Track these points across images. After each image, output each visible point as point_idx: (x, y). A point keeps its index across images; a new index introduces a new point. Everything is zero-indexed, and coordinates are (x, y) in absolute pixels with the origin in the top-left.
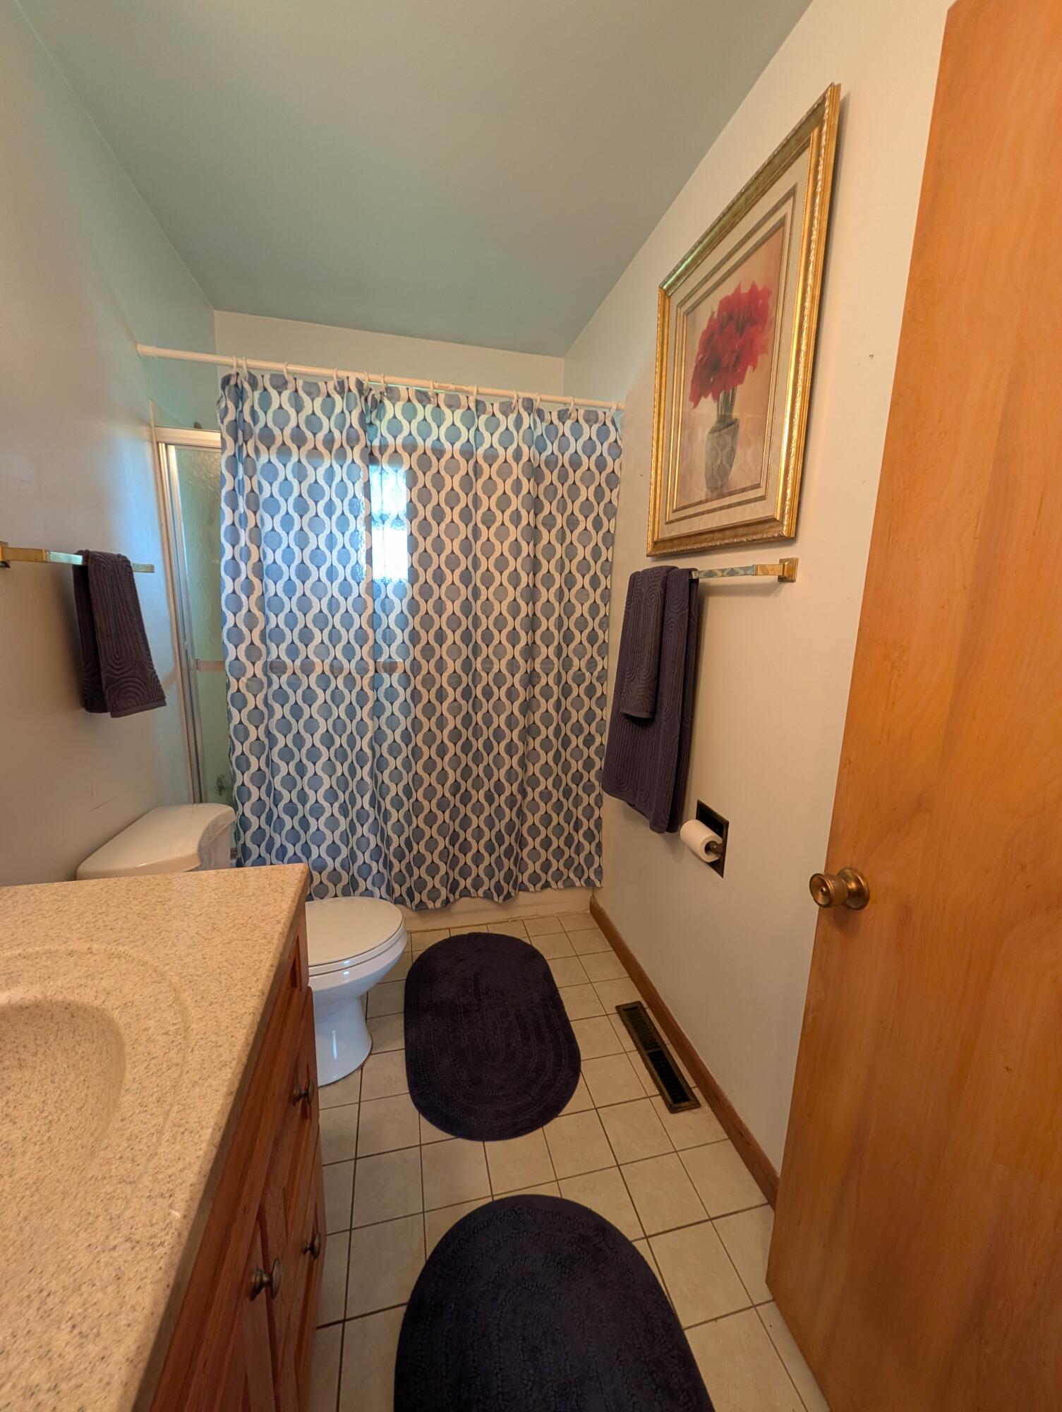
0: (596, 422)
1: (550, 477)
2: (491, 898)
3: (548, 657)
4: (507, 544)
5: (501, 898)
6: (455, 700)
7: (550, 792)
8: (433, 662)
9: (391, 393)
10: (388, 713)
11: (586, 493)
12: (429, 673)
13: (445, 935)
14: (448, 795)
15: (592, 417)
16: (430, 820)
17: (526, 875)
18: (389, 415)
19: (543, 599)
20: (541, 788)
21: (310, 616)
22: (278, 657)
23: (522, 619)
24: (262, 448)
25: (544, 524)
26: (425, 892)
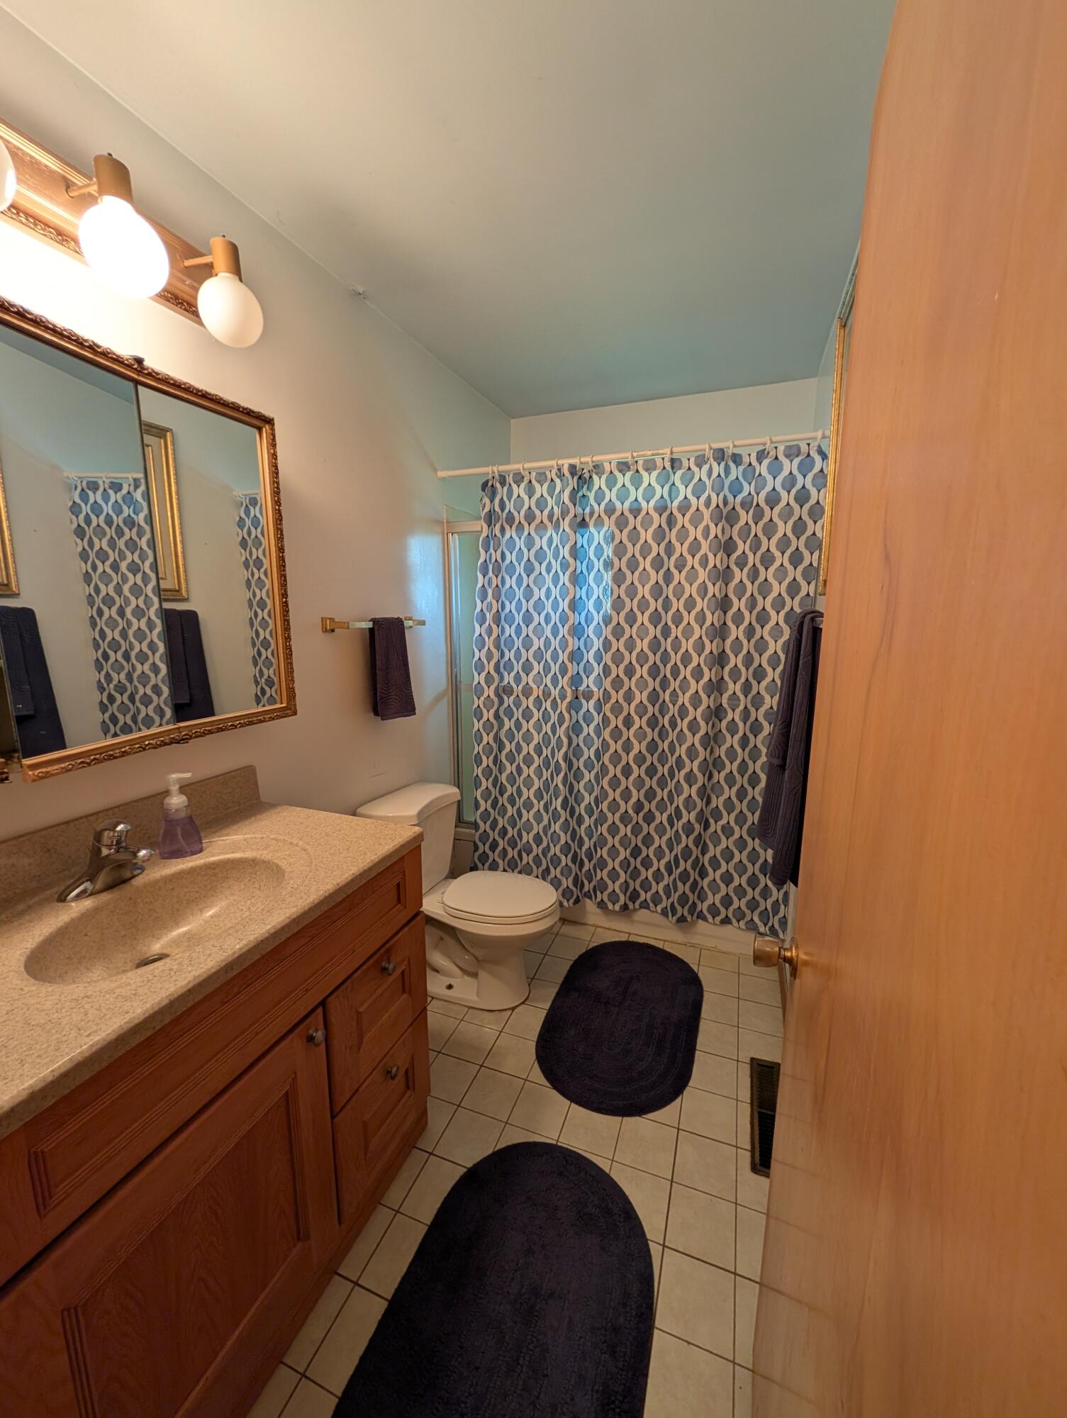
0: (798, 456)
1: (745, 517)
2: (667, 916)
3: (734, 693)
4: (695, 585)
5: (675, 918)
6: (641, 727)
7: (732, 828)
8: (621, 692)
9: (598, 468)
10: (585, 733)
11: (784, 528)
12: (617, 702)
13: (624, 938)
14: (630, 811)
15: (794, 451)
16: (613, 830)
17: (706, 905)
18: (596, 487)
19: (733, 637)
20: (724, 822)
21: (531, 651)
22: (509, 683)
23: (706, 656)
24: (507, 527)
25: (737, 564)
26: (606, 893)
